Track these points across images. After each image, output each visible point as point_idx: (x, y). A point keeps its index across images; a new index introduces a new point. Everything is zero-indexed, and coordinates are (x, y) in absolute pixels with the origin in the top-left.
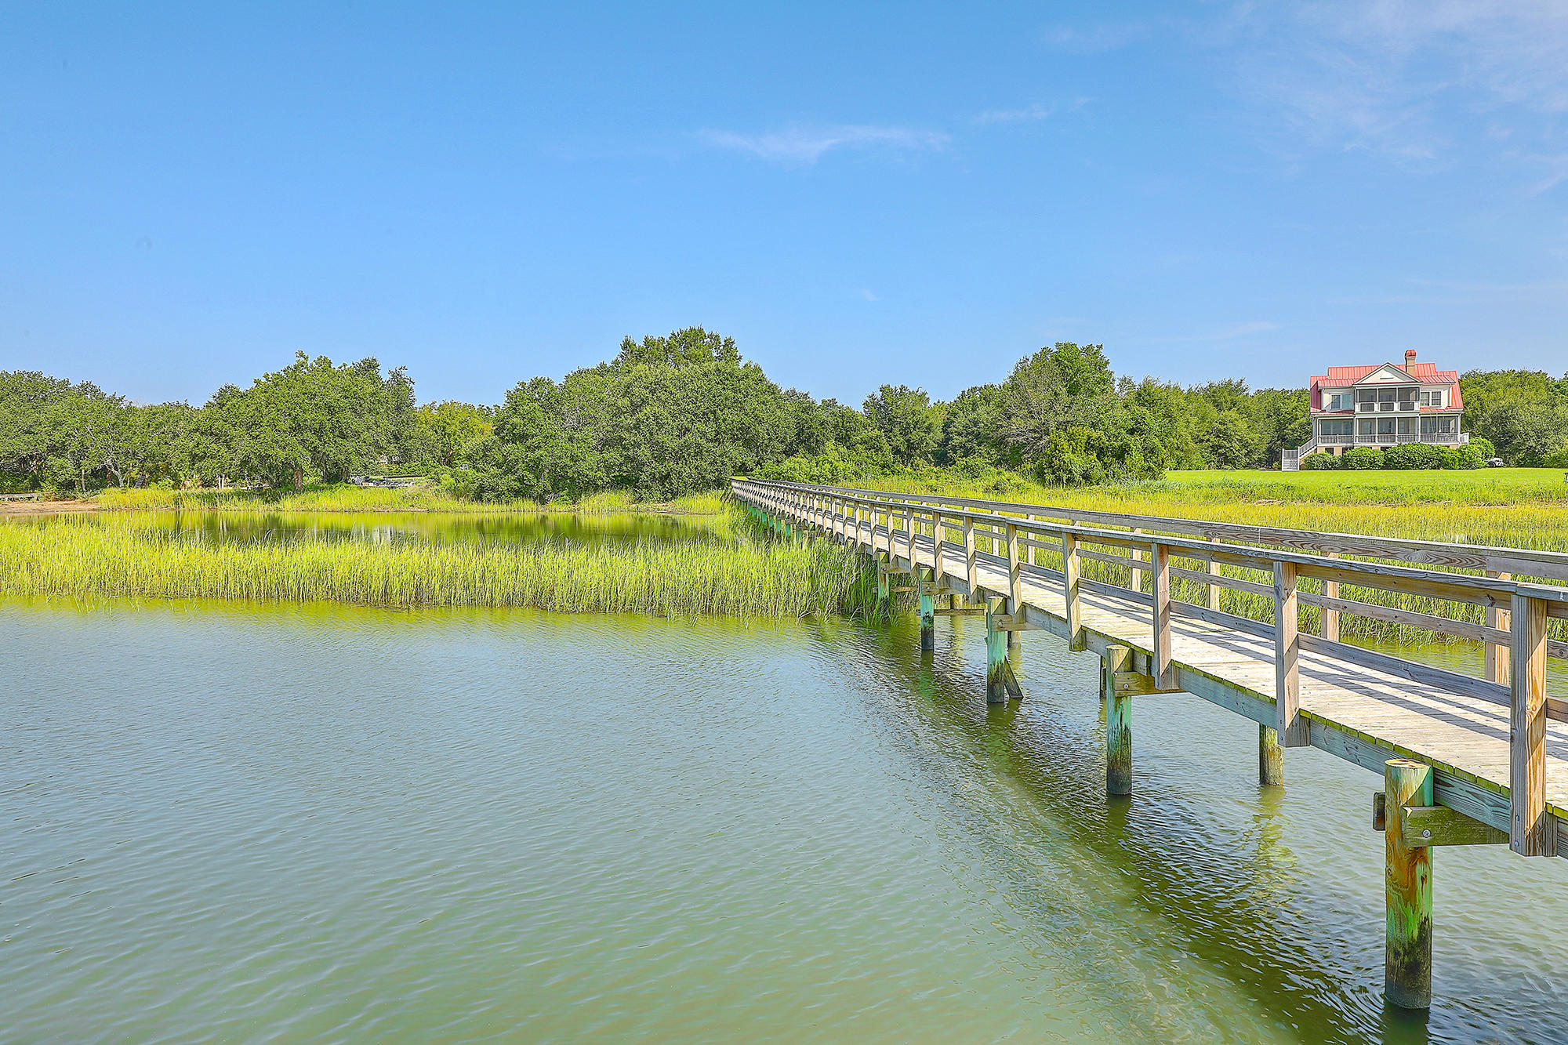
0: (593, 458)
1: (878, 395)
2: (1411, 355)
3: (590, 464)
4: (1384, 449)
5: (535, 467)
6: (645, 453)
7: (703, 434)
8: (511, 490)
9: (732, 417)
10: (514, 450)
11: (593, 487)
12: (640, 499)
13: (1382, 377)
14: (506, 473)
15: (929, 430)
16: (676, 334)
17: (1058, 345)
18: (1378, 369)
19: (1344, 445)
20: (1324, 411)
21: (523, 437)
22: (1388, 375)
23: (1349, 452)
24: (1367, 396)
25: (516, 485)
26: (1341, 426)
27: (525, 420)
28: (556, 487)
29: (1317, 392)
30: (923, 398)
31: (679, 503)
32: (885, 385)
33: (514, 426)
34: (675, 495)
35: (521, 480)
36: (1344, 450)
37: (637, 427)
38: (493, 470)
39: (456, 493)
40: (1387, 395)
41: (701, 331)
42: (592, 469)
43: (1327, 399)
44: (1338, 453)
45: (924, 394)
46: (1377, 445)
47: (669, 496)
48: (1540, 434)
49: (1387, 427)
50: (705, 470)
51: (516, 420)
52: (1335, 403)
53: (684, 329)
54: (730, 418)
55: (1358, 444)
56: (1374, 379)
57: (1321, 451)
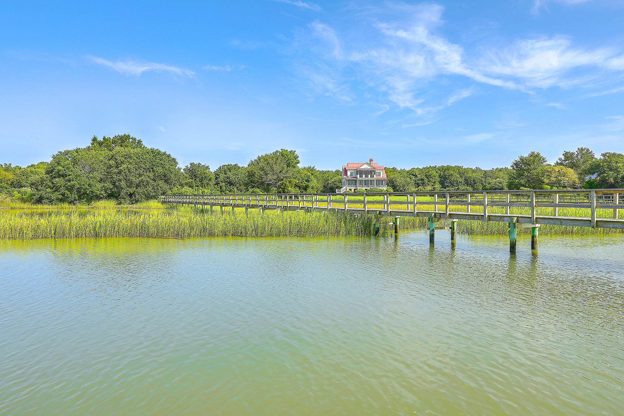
0: (99, 186)
1: (189, 166)
2: (371, 160)
3: (98, 188)
4: (366, 190)
5: (71, 189)
6: (123, 184)
7: (149, 177)
8: (58, 199)
9: (160, 170)
10: (59, 181)
11: (98, 198)
12: (120, 204)
13: (365, 167)
14: (55, 191)
15: (210, 180)
16: (117, 137)
17: (282, 149)
18: (363, 164)
19: (354, 188)
20: (348, 177)
21: (64, 176)
22: (367, 166)
23: (356, 190)
24: (361, 172)
25: (60, 197)
26: (353, 182)
27: (65, 168)
28: (80, 198)
29: (345, 171)
30: (208, 168)
31: (139, 205)
32: (192, 162)
33: (59, 171)
34: (137, 201)
35: (63, 195)
36: (355, 190)
37: (120, 173)
38: (49, 190)
39: (23, 200)
40: (367, 172)
41: (129, 136)
42: (98, 190)
43: (349, 173)
44: (353, 191)
45: (208, 166)
46: (364, 188)
47: (134, 202)
48: (404, 186)
49: (366, 183)
50: (151, 192)
51: (60, 168)
52: (351, 174)
53: (120, 135)
54: (159, 171)
55: (358, 188)
56: (363, 167)
57: (348, 190)
